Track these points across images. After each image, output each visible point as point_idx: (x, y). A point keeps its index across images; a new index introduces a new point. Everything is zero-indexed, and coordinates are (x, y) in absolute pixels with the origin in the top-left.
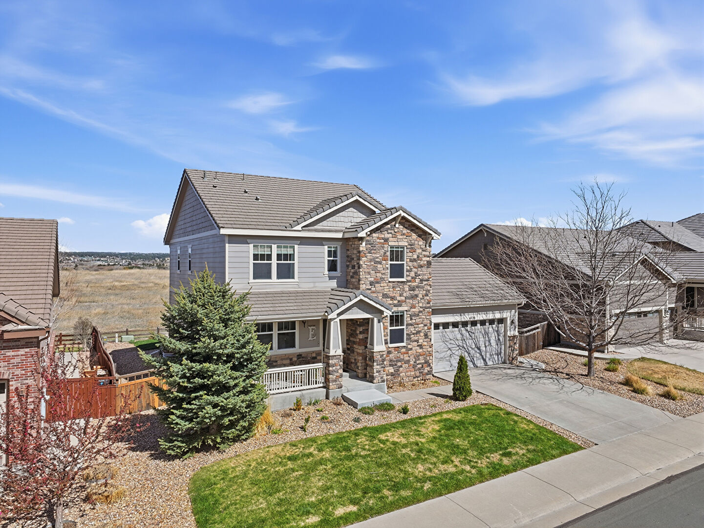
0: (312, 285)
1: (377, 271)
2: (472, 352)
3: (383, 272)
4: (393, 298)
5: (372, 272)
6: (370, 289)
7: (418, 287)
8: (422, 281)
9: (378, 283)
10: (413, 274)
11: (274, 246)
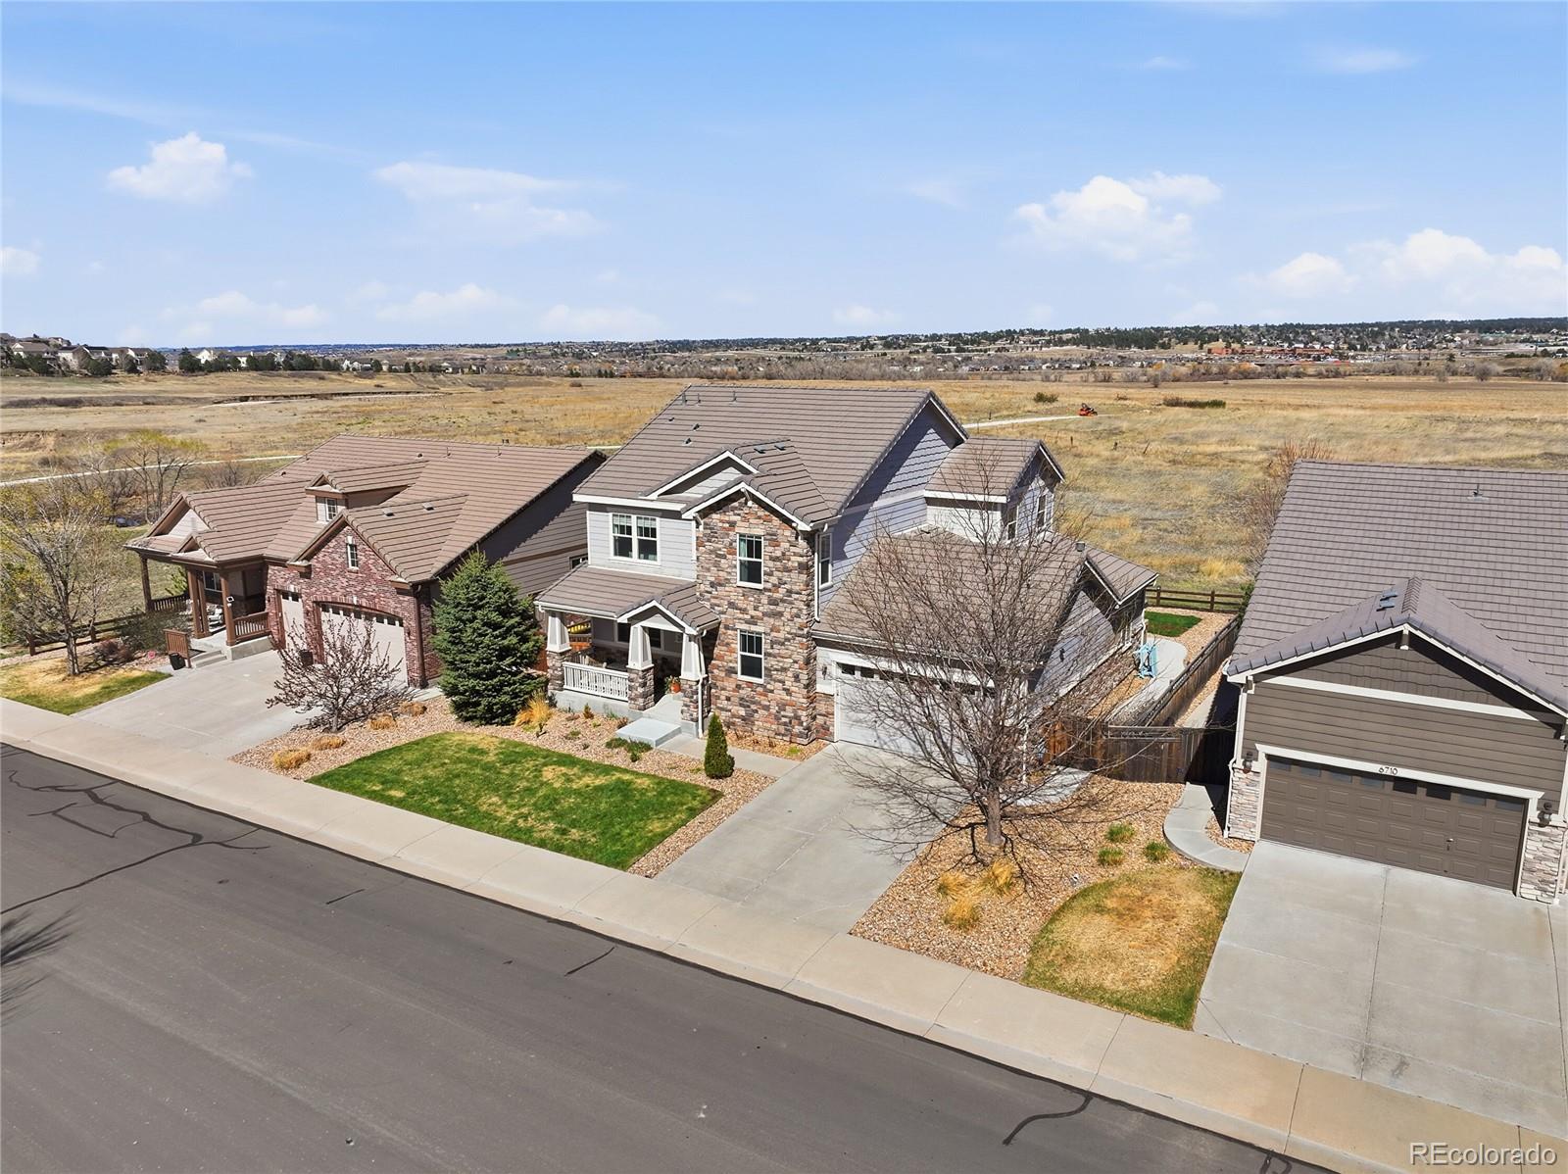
3: (729, 570)
4: (744, 611)
5: (712, 568)
7: (783, 601)
8: (790, 592)
9: (721, 585)
10: (774, 580)
11: (634, 517)
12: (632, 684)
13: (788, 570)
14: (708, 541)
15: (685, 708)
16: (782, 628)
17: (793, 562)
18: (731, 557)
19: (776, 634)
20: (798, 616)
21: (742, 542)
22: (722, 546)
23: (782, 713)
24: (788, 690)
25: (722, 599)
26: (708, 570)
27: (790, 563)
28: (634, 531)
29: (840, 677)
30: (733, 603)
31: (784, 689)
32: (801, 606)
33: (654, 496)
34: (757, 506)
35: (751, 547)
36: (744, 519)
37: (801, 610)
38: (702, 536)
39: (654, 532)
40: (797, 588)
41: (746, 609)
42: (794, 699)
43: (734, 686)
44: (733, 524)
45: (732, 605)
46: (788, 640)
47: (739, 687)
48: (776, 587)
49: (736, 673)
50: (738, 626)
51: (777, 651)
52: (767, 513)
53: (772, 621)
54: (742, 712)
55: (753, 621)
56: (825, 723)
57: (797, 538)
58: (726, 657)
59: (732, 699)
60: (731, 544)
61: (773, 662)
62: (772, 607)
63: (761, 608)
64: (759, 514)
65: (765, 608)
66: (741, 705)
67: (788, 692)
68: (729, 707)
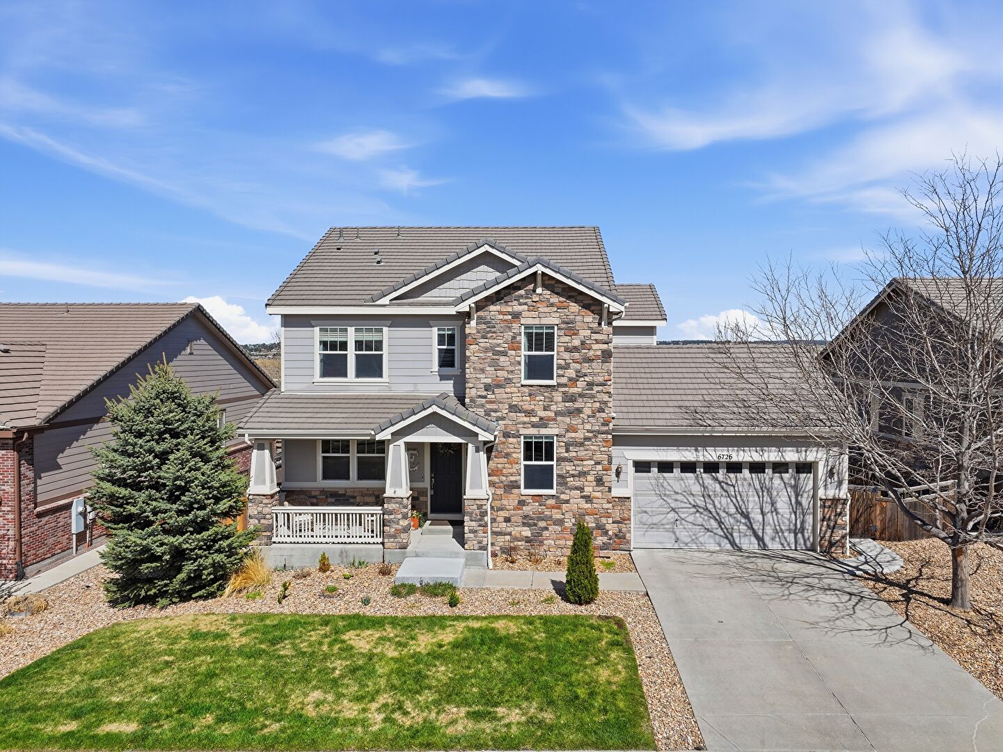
0: (411, 388)
1: (497, 367)
2: (728, 521)
3: (511, 368)
4: (529, 413)
5: (488, 369)
6: (485, 397)
7: (581, 395)
8: (590, 385)
9: (499, 386)
10: (571, 373)
11: (351, 330)
12: (392, 517)
13: (589, 361)
14: (484, 337)
15: (472, 535)
16: (580, 426)
17: (595, 350)
18: (513, 353)
19: (573, 435)
20: (601, 410)
21: (529, 336)
22: (501, 342)
24: (589, 497)
25: (501, 403)
26: (483, 371)
27: (591, 353)
28: (351, 345)
29: (635, 478)
30: (515, 405)
31: (582, 497)
32: (606, 398)
33: (386, 300)
34: (549, 293)
35: (541, 339)
36: (533, 308)
37: (606, 403)
38: (475, 332)
39: (379, 346)
40: (601, 379)
41: (533, 410)
42: (595, 506)
43: (516, 502)
44: (516, 316)
45: (513, 408)
46: (589, 439)
47: (522, 503)
48: (573, 381)
49: (519, 487)
50: (522, 431)
51: (575, 454)
52: (561, 299)
53: (567, 420)
54: (527, 532)
55: (543, 423)
56: (620, 531)
57: (600, 324)
58: (504, 471)
59: (513, 519)
60: (514, 338)
61: (569, 467)
62: (567, 404)
63: (554, 408)
64: (552, 300)
65: (561, 407)
66: (524, 524)
67: (588, 499)
68: (509, 530)
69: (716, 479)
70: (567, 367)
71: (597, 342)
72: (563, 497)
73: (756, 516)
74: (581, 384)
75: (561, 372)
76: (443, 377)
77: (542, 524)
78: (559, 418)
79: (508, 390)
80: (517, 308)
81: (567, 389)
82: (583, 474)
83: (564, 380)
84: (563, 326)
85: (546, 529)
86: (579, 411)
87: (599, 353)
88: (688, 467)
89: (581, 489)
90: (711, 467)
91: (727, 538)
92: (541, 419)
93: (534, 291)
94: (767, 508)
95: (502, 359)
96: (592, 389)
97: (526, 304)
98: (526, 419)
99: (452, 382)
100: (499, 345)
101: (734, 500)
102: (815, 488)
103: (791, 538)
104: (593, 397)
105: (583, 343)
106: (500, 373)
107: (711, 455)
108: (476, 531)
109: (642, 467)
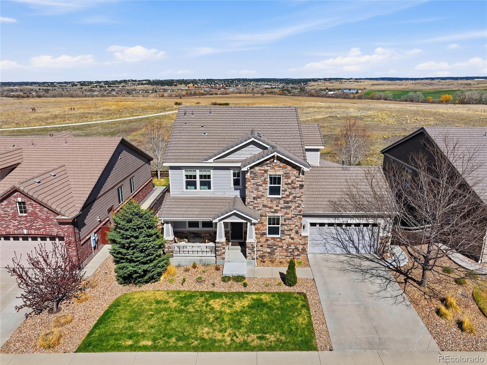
0: (222, 194)
1: (257, 189)
3: (263, 191)
4: (270, 208)
5: (254, 191)
6: (253, 202)
7: (291, 201)
9: (259, 198)
10: (287, 193)
11: (198, 171)
12: (219, 248)
13: (294, 188)
14: (253, 179)
15: (249, 255)
16: (290, 213)
17: (297, 184)
18: (264, 185)
19: (287, 216)
20: (298, 207)
21: (271, 178)
22: (259, 181)
23: (289, 248)
24: (293, 238)
25: (260, 204)
26: (252, 192)
27: (295, 185)
28: (198, 177)
29: (310, 228)
30: (265, 205)
31: (290, 238)
32: (301, 202)
33: (212, 160)
34: (279, 162)
35: (275, 180)
36: (273, 168)
37: (300, 204)
38: (249, 177)
39: (209, 177)
40: (299, 195)
41: (272, 207)
42: (295, 241)
43: (265, 240)
44: (266, 171)
45: (264, 206)
46: (294, 217)
47: (267, 240)
48: (288, 196)
49: (266, 234)
50: (268, 214)
51: (288, 223)
52: (284, 165)
53: (285, 210)
54: (269, 250)
55: (276, 211)
56: (304, 248)
57: (299, 174)
58: (261, 229)
59: (264, 246)
60: (265, 180)
61: (286, 227)
62: (285, 205)
63: (280, 206)
64: (280, 165)
65: (283, 206)
66: (268, 248)
67: (292, 239)
68: (262, 249)
69: (342, 228)
70: (285, 191)
71: (298, 181)
72: (283, 238)
73: (356, 240)
74: (291, 197)
75: (283, 193)
76: (235, 189)
77: (275, 247)
78: (282, 210)
79: (262, 199)
80: (266, 168)
81: (285, 199)
82: (291, 230)
83: (284, 196)
84: (285, 175)
85: (276, 249)
86: (290, 207)
87: (298, 185)
88: (330, 225)
89: (290, 235)
90: (340, 225)
91: (345, 249)
92: (275, 210)
93: (273, 161)
94: (361, 238)
95: (260, 187)
96: (295, 199)
97: (270, 166)
98: (269, 210)
99: (239, 191)
100: (259, 182)
101: (348, 236)
102: (379, 232)
103: (369, 248)
104: (296, 202)
105: (292, 182)
106: (259, 193)
107: (340, 221)
108: (251, 253)
109: (313, 225)
